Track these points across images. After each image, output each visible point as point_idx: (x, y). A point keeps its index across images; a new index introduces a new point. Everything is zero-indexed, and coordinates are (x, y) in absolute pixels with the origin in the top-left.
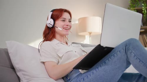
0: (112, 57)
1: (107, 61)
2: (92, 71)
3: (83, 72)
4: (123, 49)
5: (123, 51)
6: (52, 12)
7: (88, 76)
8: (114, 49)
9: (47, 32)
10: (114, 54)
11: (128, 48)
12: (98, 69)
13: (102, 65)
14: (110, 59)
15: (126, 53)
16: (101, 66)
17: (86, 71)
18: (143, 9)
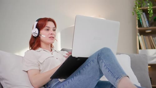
0: (86, 67)
1: (81, 71)
2: (68, 81)
3: (62, 81)
4: (96, 59)
5: (96, 61)
6: (37, 22)
7: (64, 86)
8: (89, 59)
9: (33, 42)
10: (88, 63)
11: (100, 58)
12: (73, 78)
13: (77, 74)
14: (84, 69)
15: (98, 62)
16: (76, 76)
17: (64, 79)
18: (149, 10)
